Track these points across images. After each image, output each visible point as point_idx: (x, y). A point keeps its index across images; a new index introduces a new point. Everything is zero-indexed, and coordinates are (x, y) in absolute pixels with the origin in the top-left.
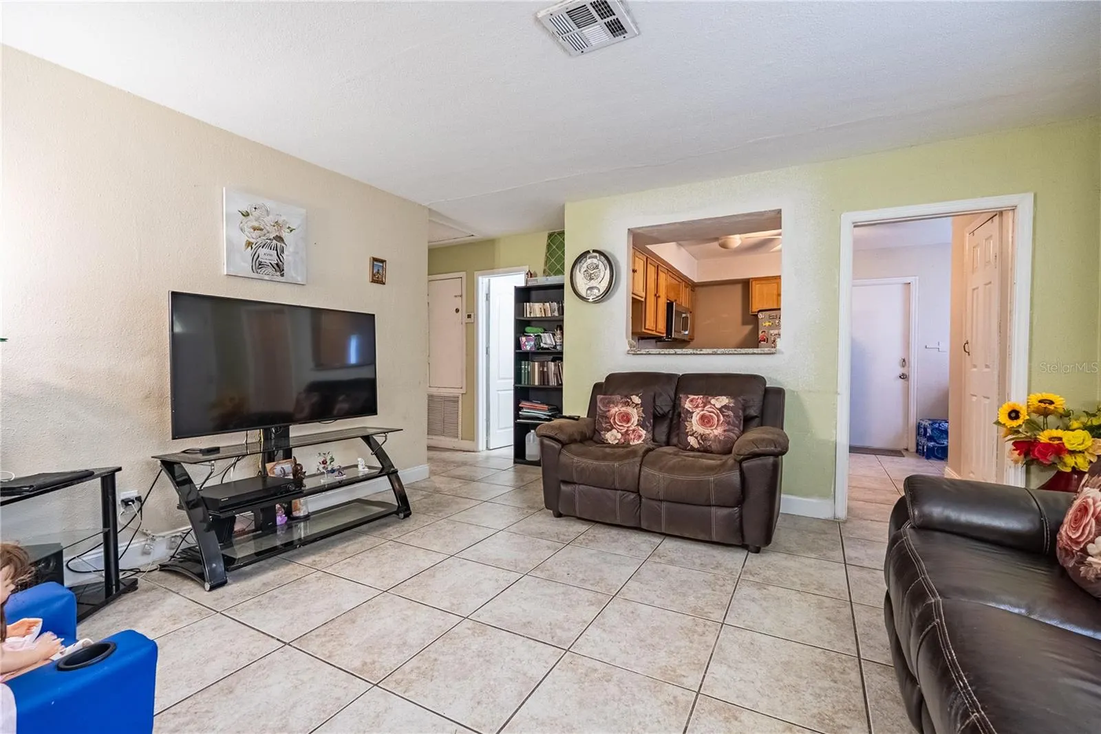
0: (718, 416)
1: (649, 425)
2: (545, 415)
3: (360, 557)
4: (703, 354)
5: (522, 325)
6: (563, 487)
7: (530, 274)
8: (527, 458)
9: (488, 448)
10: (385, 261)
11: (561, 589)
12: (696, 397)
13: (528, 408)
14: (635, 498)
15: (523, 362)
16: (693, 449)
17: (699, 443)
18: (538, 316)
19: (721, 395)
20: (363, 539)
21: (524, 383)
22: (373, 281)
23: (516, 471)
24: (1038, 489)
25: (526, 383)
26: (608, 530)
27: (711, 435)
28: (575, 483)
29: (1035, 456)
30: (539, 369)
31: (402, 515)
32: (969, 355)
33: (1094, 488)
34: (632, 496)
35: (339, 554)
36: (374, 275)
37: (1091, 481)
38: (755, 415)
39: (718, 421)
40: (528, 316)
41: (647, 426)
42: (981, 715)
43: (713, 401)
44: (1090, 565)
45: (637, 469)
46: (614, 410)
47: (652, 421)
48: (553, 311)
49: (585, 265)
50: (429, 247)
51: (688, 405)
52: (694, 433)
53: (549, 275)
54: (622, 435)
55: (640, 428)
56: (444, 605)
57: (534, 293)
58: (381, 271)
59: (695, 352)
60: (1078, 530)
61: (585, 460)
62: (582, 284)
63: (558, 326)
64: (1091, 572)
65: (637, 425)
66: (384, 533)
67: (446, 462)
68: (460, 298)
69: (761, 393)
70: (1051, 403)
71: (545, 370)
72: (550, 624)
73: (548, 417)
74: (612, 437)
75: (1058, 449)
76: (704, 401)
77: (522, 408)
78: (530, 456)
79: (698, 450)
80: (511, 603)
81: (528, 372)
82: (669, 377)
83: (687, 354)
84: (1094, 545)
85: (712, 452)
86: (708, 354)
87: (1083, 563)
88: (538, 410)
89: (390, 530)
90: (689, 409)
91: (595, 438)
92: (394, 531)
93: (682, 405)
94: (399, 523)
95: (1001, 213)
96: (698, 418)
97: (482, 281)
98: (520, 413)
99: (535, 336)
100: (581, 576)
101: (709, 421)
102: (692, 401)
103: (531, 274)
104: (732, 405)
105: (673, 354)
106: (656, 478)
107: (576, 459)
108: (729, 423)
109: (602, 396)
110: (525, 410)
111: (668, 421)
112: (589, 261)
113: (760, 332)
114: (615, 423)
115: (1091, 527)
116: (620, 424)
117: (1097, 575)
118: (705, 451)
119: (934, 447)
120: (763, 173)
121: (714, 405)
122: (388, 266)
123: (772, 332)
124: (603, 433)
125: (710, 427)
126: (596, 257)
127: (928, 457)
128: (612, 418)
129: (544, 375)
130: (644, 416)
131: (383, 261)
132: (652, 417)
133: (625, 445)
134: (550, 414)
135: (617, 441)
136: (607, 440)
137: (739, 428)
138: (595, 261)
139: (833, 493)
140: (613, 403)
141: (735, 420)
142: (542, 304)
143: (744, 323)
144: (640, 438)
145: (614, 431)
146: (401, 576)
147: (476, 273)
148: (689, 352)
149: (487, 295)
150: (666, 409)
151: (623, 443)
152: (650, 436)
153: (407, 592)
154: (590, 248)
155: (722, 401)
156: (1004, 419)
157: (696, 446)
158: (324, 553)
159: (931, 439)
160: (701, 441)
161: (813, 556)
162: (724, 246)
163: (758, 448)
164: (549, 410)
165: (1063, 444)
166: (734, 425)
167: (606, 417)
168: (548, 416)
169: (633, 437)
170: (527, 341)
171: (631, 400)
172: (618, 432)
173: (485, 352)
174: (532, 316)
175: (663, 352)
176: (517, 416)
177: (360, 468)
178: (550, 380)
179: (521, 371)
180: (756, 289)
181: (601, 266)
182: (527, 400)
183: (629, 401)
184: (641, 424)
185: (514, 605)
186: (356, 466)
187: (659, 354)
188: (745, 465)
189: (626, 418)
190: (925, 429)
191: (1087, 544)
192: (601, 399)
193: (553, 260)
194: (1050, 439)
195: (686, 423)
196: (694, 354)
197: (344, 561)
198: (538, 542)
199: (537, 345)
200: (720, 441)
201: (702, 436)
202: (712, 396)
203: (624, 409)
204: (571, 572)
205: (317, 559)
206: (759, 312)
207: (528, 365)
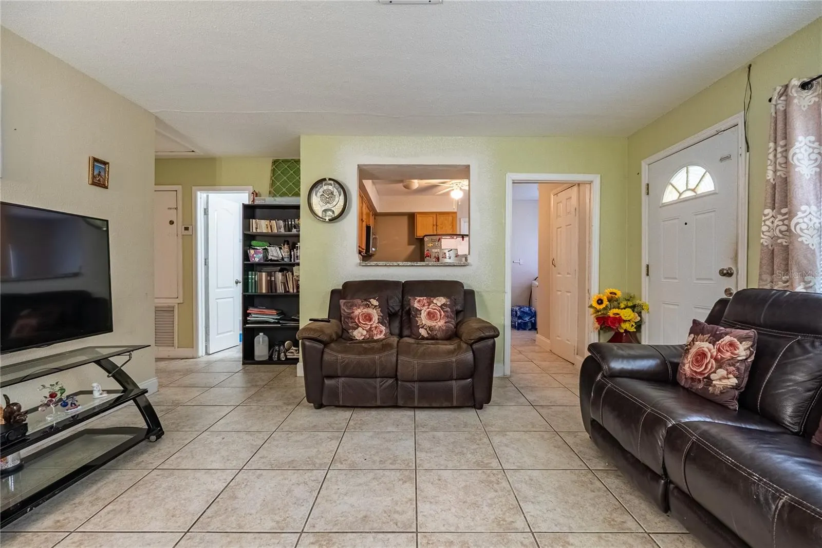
0: (440, 312)
1: (386, 322)
2: (273, 319)
3: (125, 498)
4: (418, 266)
5: (249, 239)
6: (327, 382)
7: (255, 194)
8: (256, 359)
9: (207, 354)
10: (108, 163)
11: (371, 475)
12: (422, 298)
13: (257, 314)
14: (393, 382)
15: (250, 273)
16: (423, 338)
17: (428, 333)
18: (264, 231)
19: (440, 296)
20: (114, 476)
21: (251, 291)
22: (94, 184)
23: (245, 372)
24: (608, 342)
25: (254, 291)
26: (369, 412)
27: (437, 327)
28: (339, 377)
29: (608, 324)
30: (266, 278)
31: (153, 438)
32: (555, 266)
33: (703, 342)
34: (390, 381)
35: (90, 502)
36: (94, 177)
37: (698, 338)
38: (461, 309)
39: (440, 315)
40: (254, 231)
41: (385, 323)
42: (789, 496)
43: (435, 301)
44: (715, 386)
45: (395, 359)
46: (358, 312)
47: (388, 318)
48: (279, 228)
49: (321, 190)
50: (156, 156)
51: (416, 305)
52: (424, 326)
53: (274, 196)
54: (367, 331)
55: (381, 325)
56: (268, 525)
57: (258, 211)
58: (102, 174)
59: (413, 264)
60: (701, 367)
61: (349, 356)
62: (318, 205)
63: (285, 241)
64: (717, 390)
65: (378, 323)
66: (140, 463)
67: (170, 373)
68: (176, 210)
69: (463, 294)
70: (615, 294)
71: (273, 279)
72: (385, 512)
73: (277, 321)
74: (359, 334)
75: (620, 320)
76: (428, 301)
77: (250, 314)
78: (259, 357)
79: (427, 339)
80: (335, 502)
81: (255, 281)
82: (396, 284)
83: (407, 266)
84: (716, 375)
85: (437, 339)
86: (423, 266)
87: (710, 385)
88: (267, 314)
89: (145, 457)
90: (417, 308)
91: (344, 336)
92: (152, 456)
93: (412, 305)
94: (154, 446)
95: (579, 184)
96: (425, 314)
97: (201, 197)
98: (248, 318)
99: (263, 249)
100: (377, 458)
101: (434, 316)
102: (419, 301)
103: (257, 194)
104: (448, 303)
105: (396, 266)
106: (411, 364)
107: (340, 356)
108: (448, 317)
109: (344, 301)
110: (253, 316)
111: (399, 318)
112: (325, 187)
113: (426, 251)
114: (360, 322)
115: (712, 364)
116: (364, 323)
117: (721, 391)
118: (432, 338)
119: (521, 322)
120: (457, 137)
121: (436, 304)
122: (112, 170)
123: (433, 250)
124: (350, 331)
125: (435, 320)
126: (331, 185)
127: (518, 329)
128: (357, 318)
129: (271, 285)
130: (382, 315)
131: (105, 163)
132: (388, 315)
133: (369, 340)
134: (279, 317)
135: (363, 337)
136: (355, 337)
137: (454, 320)
138: (330, 188)
139: (502, 359)
140: (356, 306)
141: (451, 314)
142: (268, 221)
143: (410, 244)
144: (381, 332)
145: (360, 329)
146: (197, 506)
147: (193, 188)
148: (408, 265)
149: (205, 209)
150: (397, 309)
151: (368, 338)
152: (388, 331)
153: (215, 525)
154: (327, 177)
155: (440, 301)
156: (595, 304)
157: (426, 335)
158: (67, 507)
159: (520, 318)
160: (429, 332)
161: (513, 404)
162: (407, 187)
163: (483, 333)
164: (277, 314)
165: (621, 317)
166: (451, 317)
167: (352, 318)
168: (276, 319)
169: (376, 333)
170: (255, 253)
171: (370, 303)
172: (363, 329)
173: (203, 263)
174: (258, 231)
175: (388, 264)
176: (245, 321)
177: (96, 394)
178: (278, 288)
179: (248, 281)
180: (419, 219)
181: (336, 192)
182: (253, 306)
183: (369, 303)
184: (381, 322)
185: (340, 504)
186: (91, 392)
187: (385, 266)
188: (475, 346)
189: (369, 318)
190: (516, 312)
191: (710, 374)
192: (344, 303)
193: (278, 184)
194: (614, 314)
195: (417, 318)
196: (412, 266)
197: (105, 510)
198: (317, 435)
199: (266, 257)
200: (443, 330)
201: (430, 328)
202: (433, 297)
203: (365, 310)
204: (367, 457)
205: (61, 518)
206: (425, 236)
207: (255, 275)
